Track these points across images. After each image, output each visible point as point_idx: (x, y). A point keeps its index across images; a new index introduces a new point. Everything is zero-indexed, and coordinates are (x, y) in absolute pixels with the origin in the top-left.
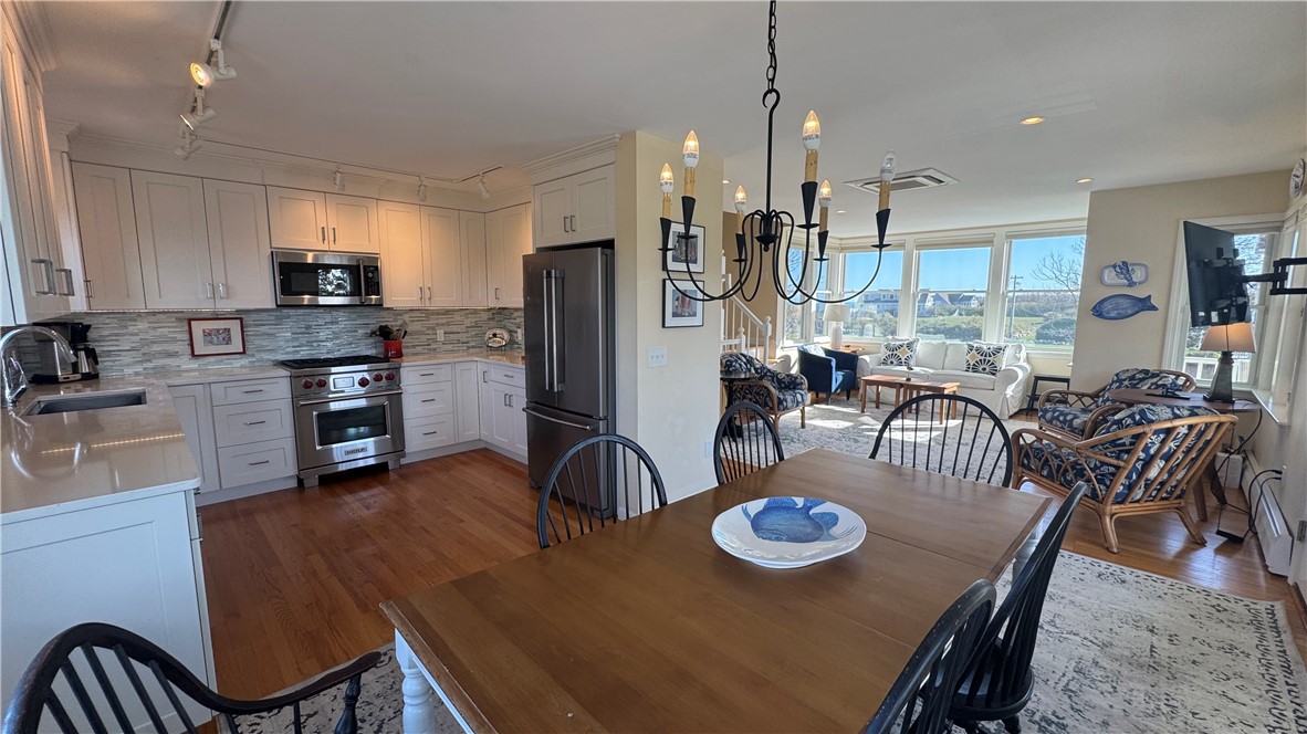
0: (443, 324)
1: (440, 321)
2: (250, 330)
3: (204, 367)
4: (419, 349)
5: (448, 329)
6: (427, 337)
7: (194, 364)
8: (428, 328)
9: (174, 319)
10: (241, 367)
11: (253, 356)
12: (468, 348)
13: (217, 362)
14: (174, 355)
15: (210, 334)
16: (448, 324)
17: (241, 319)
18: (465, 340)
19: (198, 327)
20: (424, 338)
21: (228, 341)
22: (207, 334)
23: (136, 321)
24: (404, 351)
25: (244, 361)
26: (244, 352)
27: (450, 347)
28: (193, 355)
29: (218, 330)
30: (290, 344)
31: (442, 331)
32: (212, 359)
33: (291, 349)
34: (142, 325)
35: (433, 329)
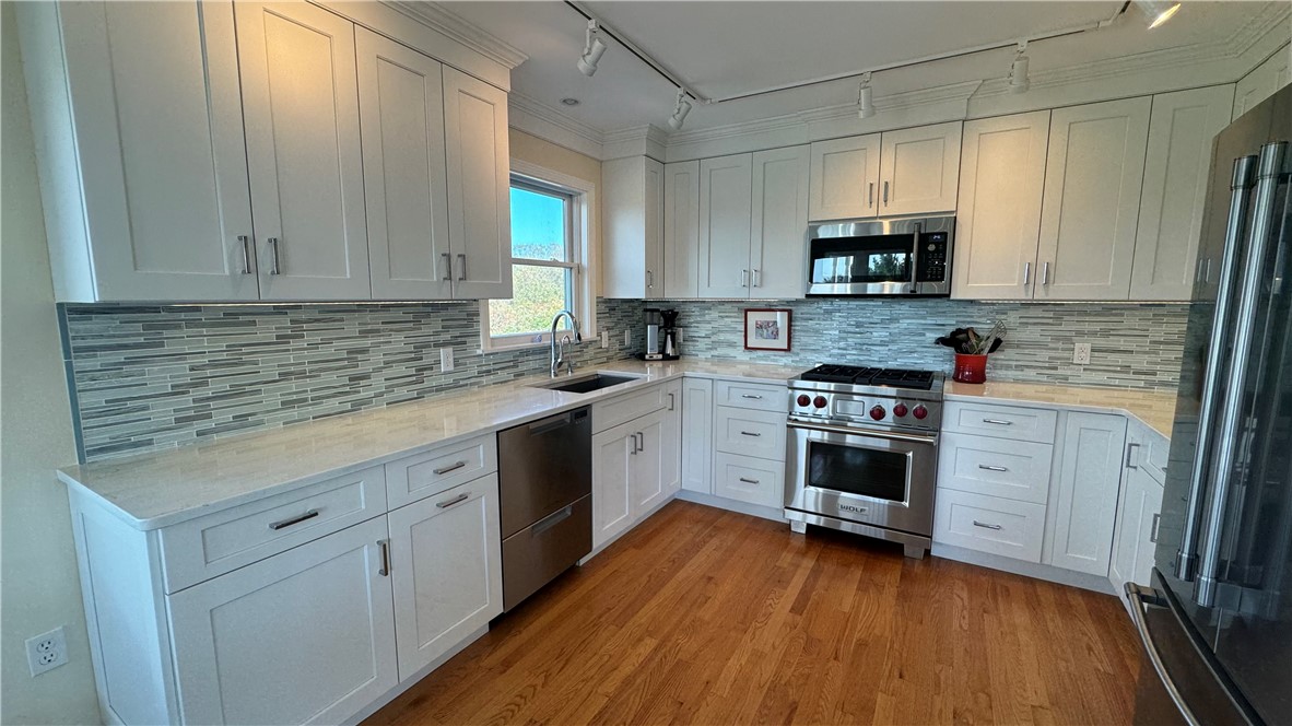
0: (1094, 333)
1: (1087, 327)
2: (798, 325)
3: (753, 361)
4: (1031, 374)
5: (1101, 342)
6: (1053, 354)
7: (746, 356)
8: (1057, 339)
9: (736, 309)
10: (785, 366)
11: (798, 354)
12: (1151, 385)
13: (766, 358)
14: (732, 345)
15: (761, 327)
16: (1106, 334)
17: (790, 312)
18: (1145, 366)
19: (753, 317)
20: (1044, 355)
21: (775, 335)
22: (759, 327)
23: (710, 309)
24: (989, 373)
25: (786, 360)
26: (789, 349)
27: (1103, 377)
28: (746, 347)
29: (768, 323)
30: (836, 345)
31: (1088, 346)
32: (760, 353)
33: (836, 351)
34: (714, 314)
35: (1068, 340)
